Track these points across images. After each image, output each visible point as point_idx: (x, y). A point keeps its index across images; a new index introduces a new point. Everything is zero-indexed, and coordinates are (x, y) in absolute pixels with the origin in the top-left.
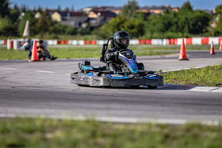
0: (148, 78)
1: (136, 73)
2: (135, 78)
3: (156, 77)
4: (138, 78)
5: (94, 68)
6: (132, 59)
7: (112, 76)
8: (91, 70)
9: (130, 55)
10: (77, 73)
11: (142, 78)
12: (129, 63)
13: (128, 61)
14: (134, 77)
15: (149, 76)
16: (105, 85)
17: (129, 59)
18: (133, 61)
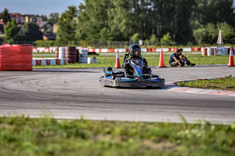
0: (150, 80)
1: (140, 76)
2: (139, 80)
3: (157, 79)
4: (141, 80)
5: (113, 73)
6: (139, 66)
7: (122, 78)
8: (111, 74)
9: (139, 62)
10: (103, 77)
11: (144, 80)
12: (137, 69)
13: (136, 67)
14: (137, 79)
15: (150, 79)
16: (116, 86)
17: (137, 65)
18: (140, 67)
